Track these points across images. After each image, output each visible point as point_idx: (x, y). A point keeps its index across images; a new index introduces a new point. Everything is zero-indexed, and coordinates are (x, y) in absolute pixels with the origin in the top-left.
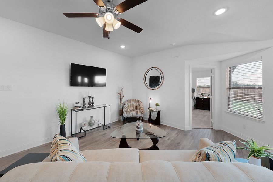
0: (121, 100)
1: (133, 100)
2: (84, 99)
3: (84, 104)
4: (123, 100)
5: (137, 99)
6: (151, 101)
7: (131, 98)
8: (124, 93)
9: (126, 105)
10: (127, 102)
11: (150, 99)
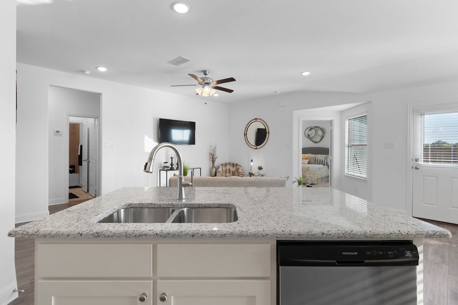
0: (213, 163)
1: (229, 164)
2: (172, 158)
3: (172, 165)
4: (217, 163)
5: (235, 162)
6: (252, 164)
7: (227, 161)
8: (217, 154)
9: (220, 169)
10: (221, 166)
11: (252, 161)
